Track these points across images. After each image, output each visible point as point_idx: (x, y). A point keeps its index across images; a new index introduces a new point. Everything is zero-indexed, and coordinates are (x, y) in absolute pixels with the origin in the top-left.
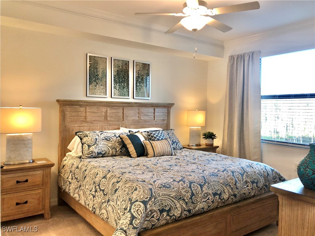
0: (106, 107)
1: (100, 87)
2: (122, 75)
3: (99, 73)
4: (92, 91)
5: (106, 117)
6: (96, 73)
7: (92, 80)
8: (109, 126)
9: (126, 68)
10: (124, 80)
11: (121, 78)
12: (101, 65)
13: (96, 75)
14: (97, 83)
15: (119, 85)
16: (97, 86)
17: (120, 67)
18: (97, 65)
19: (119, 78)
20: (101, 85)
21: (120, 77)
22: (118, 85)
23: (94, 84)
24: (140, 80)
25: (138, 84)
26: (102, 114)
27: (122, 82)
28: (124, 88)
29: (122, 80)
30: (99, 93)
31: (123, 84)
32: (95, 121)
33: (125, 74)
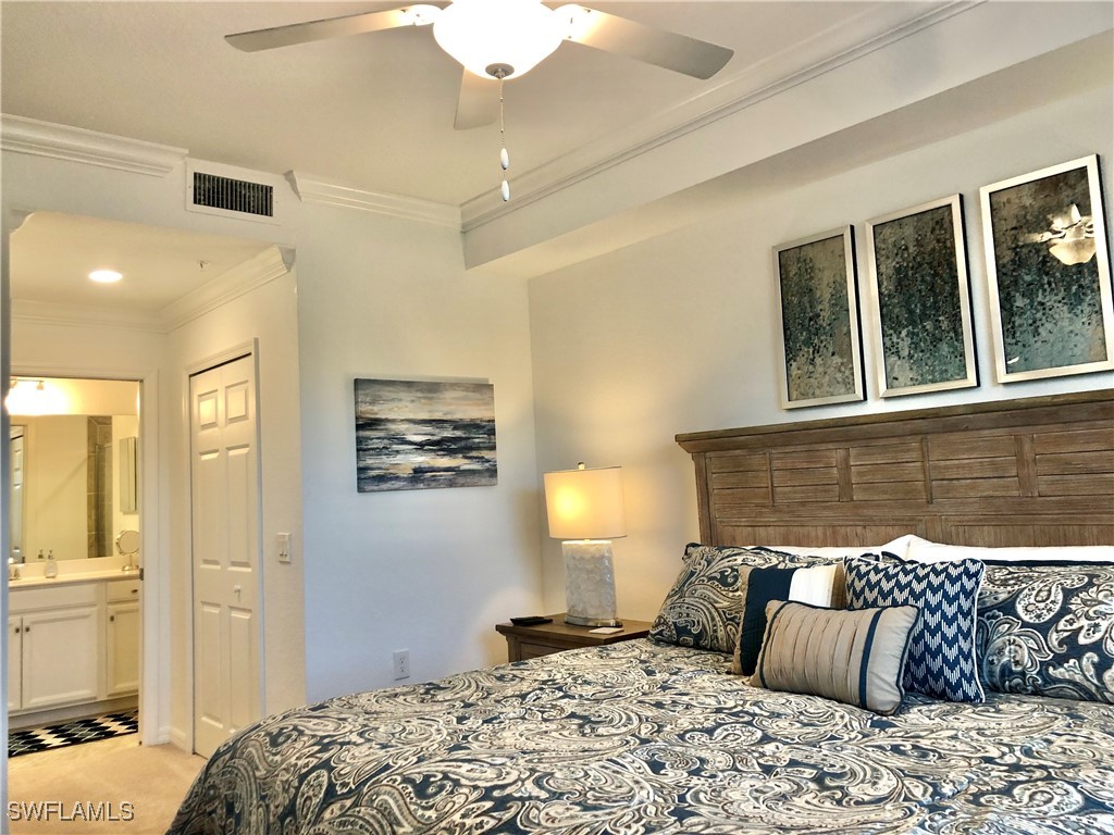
0: (844, 445)
1: (829, 362)
2: (922, 280)
3: (820, 307)
4: (802, 385)
5: (846, 486)
6: (809, 310)
7: (794, 342)
8: (865, 527)
9: (938, 241)
10: (935, 302)
11: (915, 299)
12: (826, 272)
13: (811, 319)
14: (817, 350)
15: (911, 334)
16: (818, 361)
17: (907, 249)
18: (812, 278)
19: (907, 305)
20: (833, 354)
21: (912, 295)
22: (904, 333)
23: (806, 356)
24: (1028, 278)
25: (1020, 302)
26: (828, 473)
27: (924, 316)
28: (936, 341)
29: (924, 305)
30: (826, 388)
31: (929, 325)
32: (803, 504)
33: (936, 274)
